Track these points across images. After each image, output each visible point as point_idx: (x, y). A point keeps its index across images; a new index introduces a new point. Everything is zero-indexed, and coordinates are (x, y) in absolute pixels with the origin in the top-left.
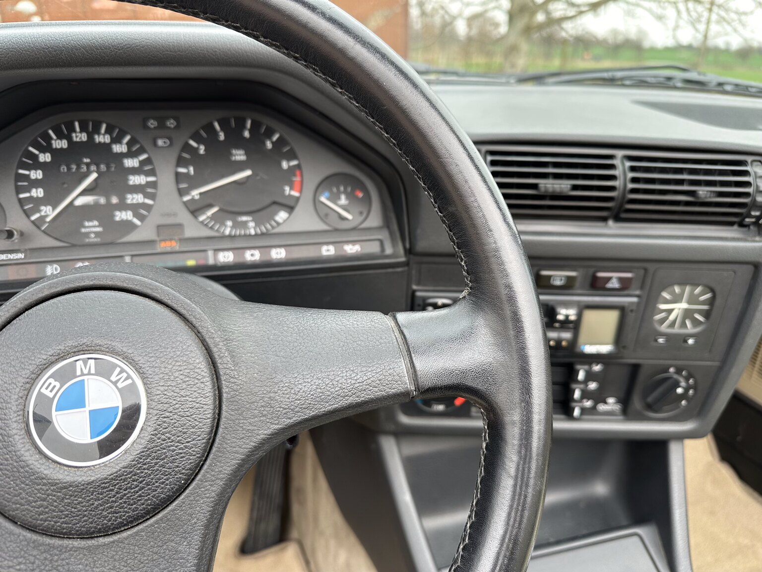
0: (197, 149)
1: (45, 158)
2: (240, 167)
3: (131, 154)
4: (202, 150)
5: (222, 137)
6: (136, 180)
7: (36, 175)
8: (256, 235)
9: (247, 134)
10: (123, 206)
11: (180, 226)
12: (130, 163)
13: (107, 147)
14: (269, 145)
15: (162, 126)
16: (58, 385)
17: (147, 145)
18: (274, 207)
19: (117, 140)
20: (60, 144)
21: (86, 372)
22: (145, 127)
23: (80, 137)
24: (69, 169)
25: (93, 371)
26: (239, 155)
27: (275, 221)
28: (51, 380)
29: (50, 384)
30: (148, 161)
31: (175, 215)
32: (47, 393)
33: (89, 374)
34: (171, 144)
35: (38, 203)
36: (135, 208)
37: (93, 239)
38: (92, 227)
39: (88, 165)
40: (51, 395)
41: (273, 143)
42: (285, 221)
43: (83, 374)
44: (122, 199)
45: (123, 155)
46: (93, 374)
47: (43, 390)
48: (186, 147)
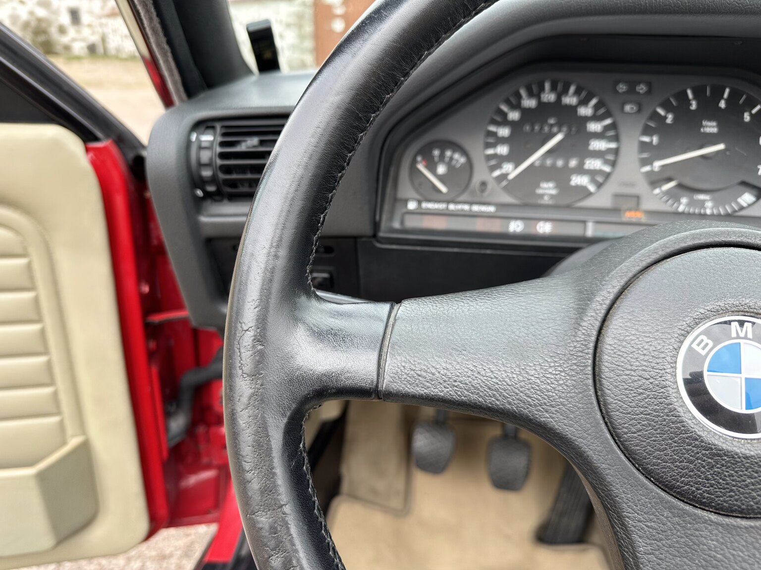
0: (665, 118)
1: (514, 116)
2: (711, 140)
3: (595, 118)
4: (670, 118)
5: (694, 106)
6: (598, 145)
7: (504, 132)
8: (712, 215)
9: (722, 104)
10: (580, 170)
11: (638, 198)
12: (594, 127)
13: (573, 109)
14: (747, 117)
15: (632, 90)
16: (711, 344)
17: (615, 109)
18: (741, 188)
19: (584, 102)
20: (529, 103)
21: (742, 335)
22: (616, 92)
23: (549, 97)
24: (533, 129)
25: (750, 336)
26: (710, 127)
27: (738, 204)
28: (703, 337)
29: (702, 341)
30: (613, 126)
31: (632, 185)
32: (698, 349)
33: (746, 338)
34: (639, 110)
35: (501, 160)
36: (592, 173)
37: (546, 200)
38: (548, 189)
39: (552, 126)
40: (703, 353)
41: (751, 115)
42: (750, 205)
43: (738, 337)
44: (581, 164)
45: (586, 119)
46: (749, 339)
47: (694, 346)
48: (655, 116)
